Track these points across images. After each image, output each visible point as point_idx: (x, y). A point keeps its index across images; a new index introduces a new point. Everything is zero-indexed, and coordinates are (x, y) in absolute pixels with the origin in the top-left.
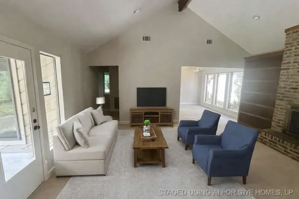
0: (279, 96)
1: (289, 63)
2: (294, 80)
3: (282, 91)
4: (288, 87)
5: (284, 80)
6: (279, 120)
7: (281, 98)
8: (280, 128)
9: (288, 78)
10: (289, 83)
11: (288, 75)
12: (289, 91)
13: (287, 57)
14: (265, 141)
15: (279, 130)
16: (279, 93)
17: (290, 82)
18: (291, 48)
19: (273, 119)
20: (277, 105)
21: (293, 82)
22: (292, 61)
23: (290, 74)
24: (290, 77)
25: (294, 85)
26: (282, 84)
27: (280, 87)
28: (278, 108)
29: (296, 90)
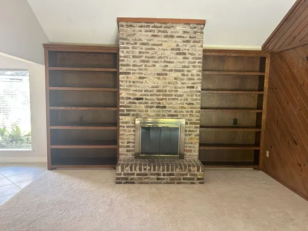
0: (123, 111)
1: (128, 65)
2: (138, 89)
3: (126, 102)
4: (132, 97)
5: (126, 87)
6: (128, 142)
7: (125, 112)
8: (131, 153)
9: (131, 86)
10: (132, 92)
11: (130, 82)
12: (134, 103)
13: (125, 57)
14: (132, 179)
15: (130, 155)
16: (121, 106)
17: (134, 91)
18: (128, 46)
19: (120, 144)
20: (123, 123)
21: (136, 91)
22: (132, 63)
23: (132, 80)
24: (132, 84)
25: (138, 95)
26: (123, 94)
27: (123, 98)
28: (124, 127)
29: (141, 101)
